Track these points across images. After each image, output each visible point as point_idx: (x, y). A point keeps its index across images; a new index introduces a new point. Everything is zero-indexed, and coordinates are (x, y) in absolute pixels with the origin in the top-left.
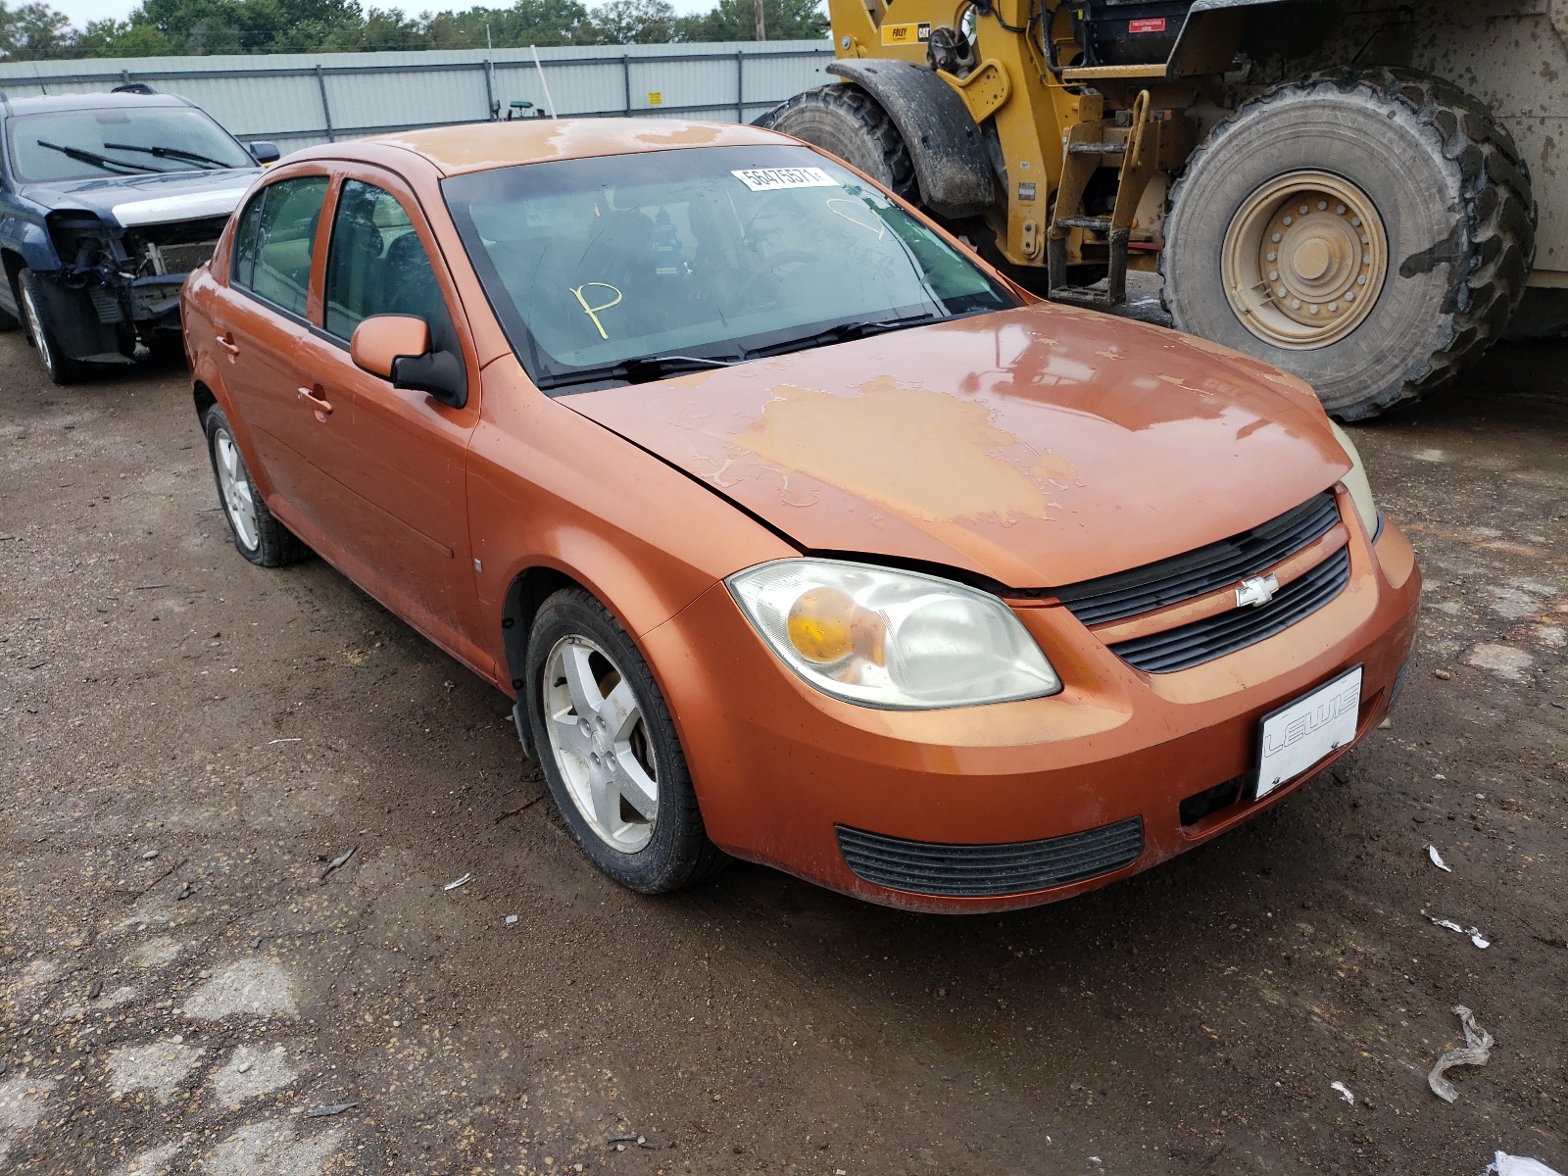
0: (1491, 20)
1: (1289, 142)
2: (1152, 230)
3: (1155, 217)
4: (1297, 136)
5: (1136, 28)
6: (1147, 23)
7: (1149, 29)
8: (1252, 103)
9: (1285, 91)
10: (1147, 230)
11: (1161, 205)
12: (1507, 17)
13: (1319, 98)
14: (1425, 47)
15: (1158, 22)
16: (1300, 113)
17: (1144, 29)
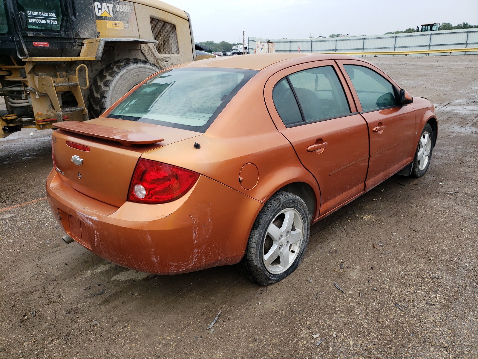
0: (129, 50)
1: (137, 77)
2: (48, 114)
3: (48, 109)
4: (138, 75)
5: (36, 45)
6: (41, 44)
7: (42, 46)
8: (123, 67)
9: (131, 64)
10: (47, 115)
11: (50, 105)
12: (132, 50)
13: (140, 66)
14: (117, 56)
15: (46, 43)
16: (137, 69)
17: (40, 46)
